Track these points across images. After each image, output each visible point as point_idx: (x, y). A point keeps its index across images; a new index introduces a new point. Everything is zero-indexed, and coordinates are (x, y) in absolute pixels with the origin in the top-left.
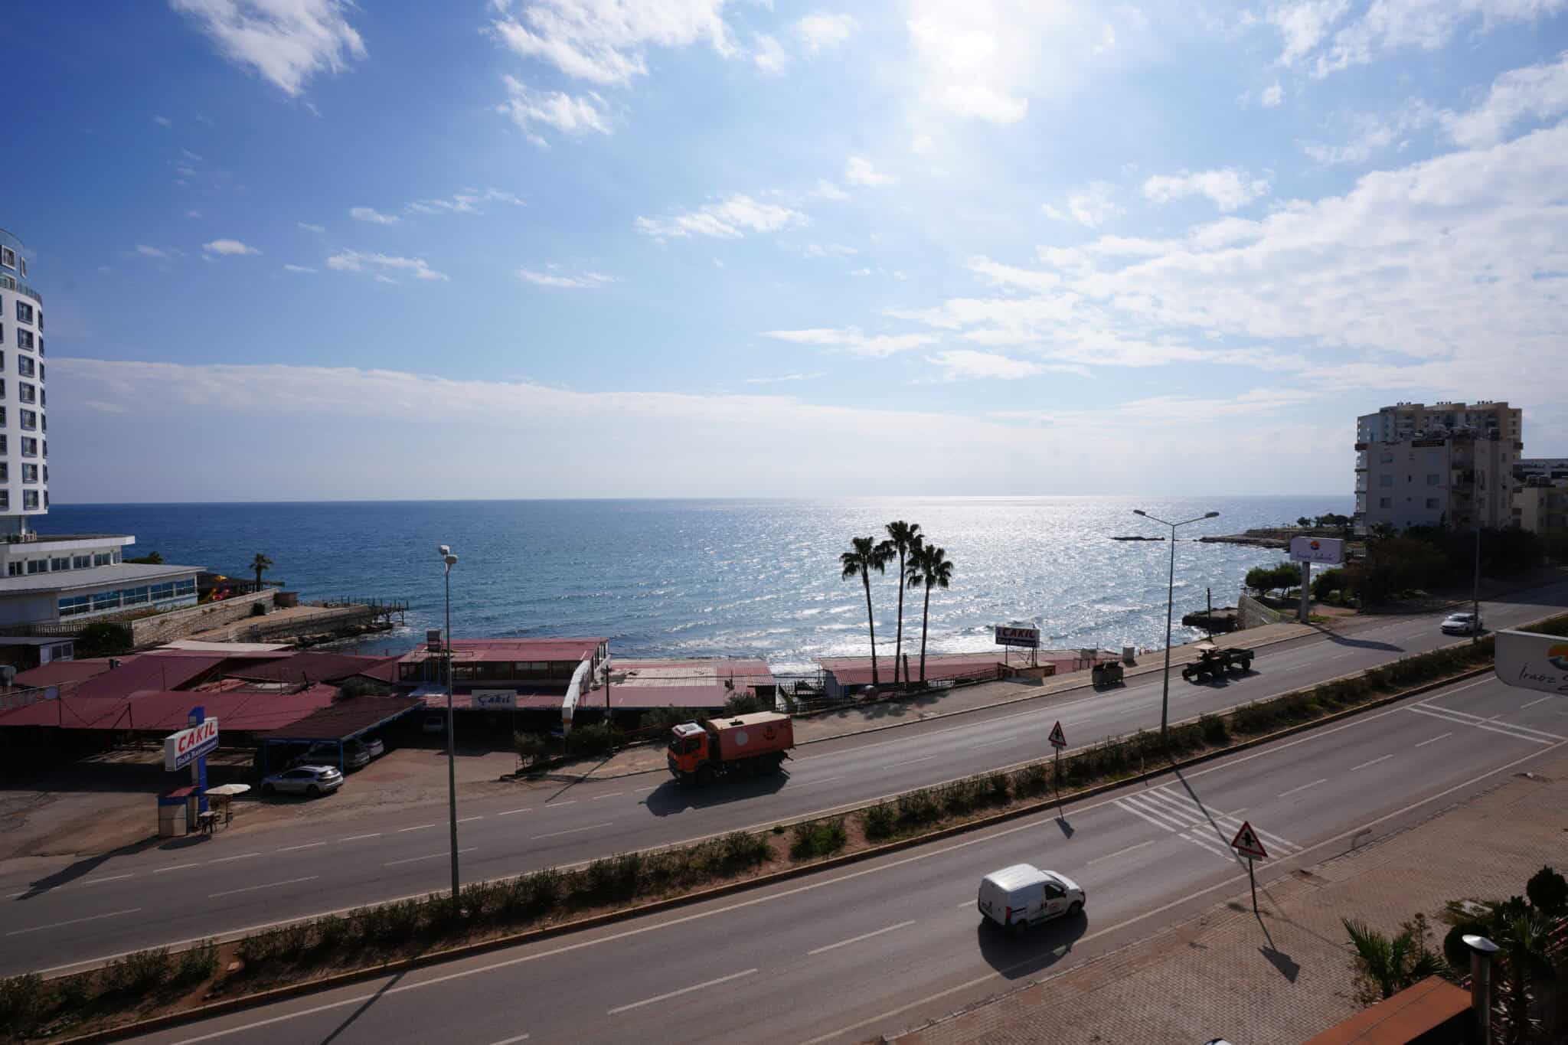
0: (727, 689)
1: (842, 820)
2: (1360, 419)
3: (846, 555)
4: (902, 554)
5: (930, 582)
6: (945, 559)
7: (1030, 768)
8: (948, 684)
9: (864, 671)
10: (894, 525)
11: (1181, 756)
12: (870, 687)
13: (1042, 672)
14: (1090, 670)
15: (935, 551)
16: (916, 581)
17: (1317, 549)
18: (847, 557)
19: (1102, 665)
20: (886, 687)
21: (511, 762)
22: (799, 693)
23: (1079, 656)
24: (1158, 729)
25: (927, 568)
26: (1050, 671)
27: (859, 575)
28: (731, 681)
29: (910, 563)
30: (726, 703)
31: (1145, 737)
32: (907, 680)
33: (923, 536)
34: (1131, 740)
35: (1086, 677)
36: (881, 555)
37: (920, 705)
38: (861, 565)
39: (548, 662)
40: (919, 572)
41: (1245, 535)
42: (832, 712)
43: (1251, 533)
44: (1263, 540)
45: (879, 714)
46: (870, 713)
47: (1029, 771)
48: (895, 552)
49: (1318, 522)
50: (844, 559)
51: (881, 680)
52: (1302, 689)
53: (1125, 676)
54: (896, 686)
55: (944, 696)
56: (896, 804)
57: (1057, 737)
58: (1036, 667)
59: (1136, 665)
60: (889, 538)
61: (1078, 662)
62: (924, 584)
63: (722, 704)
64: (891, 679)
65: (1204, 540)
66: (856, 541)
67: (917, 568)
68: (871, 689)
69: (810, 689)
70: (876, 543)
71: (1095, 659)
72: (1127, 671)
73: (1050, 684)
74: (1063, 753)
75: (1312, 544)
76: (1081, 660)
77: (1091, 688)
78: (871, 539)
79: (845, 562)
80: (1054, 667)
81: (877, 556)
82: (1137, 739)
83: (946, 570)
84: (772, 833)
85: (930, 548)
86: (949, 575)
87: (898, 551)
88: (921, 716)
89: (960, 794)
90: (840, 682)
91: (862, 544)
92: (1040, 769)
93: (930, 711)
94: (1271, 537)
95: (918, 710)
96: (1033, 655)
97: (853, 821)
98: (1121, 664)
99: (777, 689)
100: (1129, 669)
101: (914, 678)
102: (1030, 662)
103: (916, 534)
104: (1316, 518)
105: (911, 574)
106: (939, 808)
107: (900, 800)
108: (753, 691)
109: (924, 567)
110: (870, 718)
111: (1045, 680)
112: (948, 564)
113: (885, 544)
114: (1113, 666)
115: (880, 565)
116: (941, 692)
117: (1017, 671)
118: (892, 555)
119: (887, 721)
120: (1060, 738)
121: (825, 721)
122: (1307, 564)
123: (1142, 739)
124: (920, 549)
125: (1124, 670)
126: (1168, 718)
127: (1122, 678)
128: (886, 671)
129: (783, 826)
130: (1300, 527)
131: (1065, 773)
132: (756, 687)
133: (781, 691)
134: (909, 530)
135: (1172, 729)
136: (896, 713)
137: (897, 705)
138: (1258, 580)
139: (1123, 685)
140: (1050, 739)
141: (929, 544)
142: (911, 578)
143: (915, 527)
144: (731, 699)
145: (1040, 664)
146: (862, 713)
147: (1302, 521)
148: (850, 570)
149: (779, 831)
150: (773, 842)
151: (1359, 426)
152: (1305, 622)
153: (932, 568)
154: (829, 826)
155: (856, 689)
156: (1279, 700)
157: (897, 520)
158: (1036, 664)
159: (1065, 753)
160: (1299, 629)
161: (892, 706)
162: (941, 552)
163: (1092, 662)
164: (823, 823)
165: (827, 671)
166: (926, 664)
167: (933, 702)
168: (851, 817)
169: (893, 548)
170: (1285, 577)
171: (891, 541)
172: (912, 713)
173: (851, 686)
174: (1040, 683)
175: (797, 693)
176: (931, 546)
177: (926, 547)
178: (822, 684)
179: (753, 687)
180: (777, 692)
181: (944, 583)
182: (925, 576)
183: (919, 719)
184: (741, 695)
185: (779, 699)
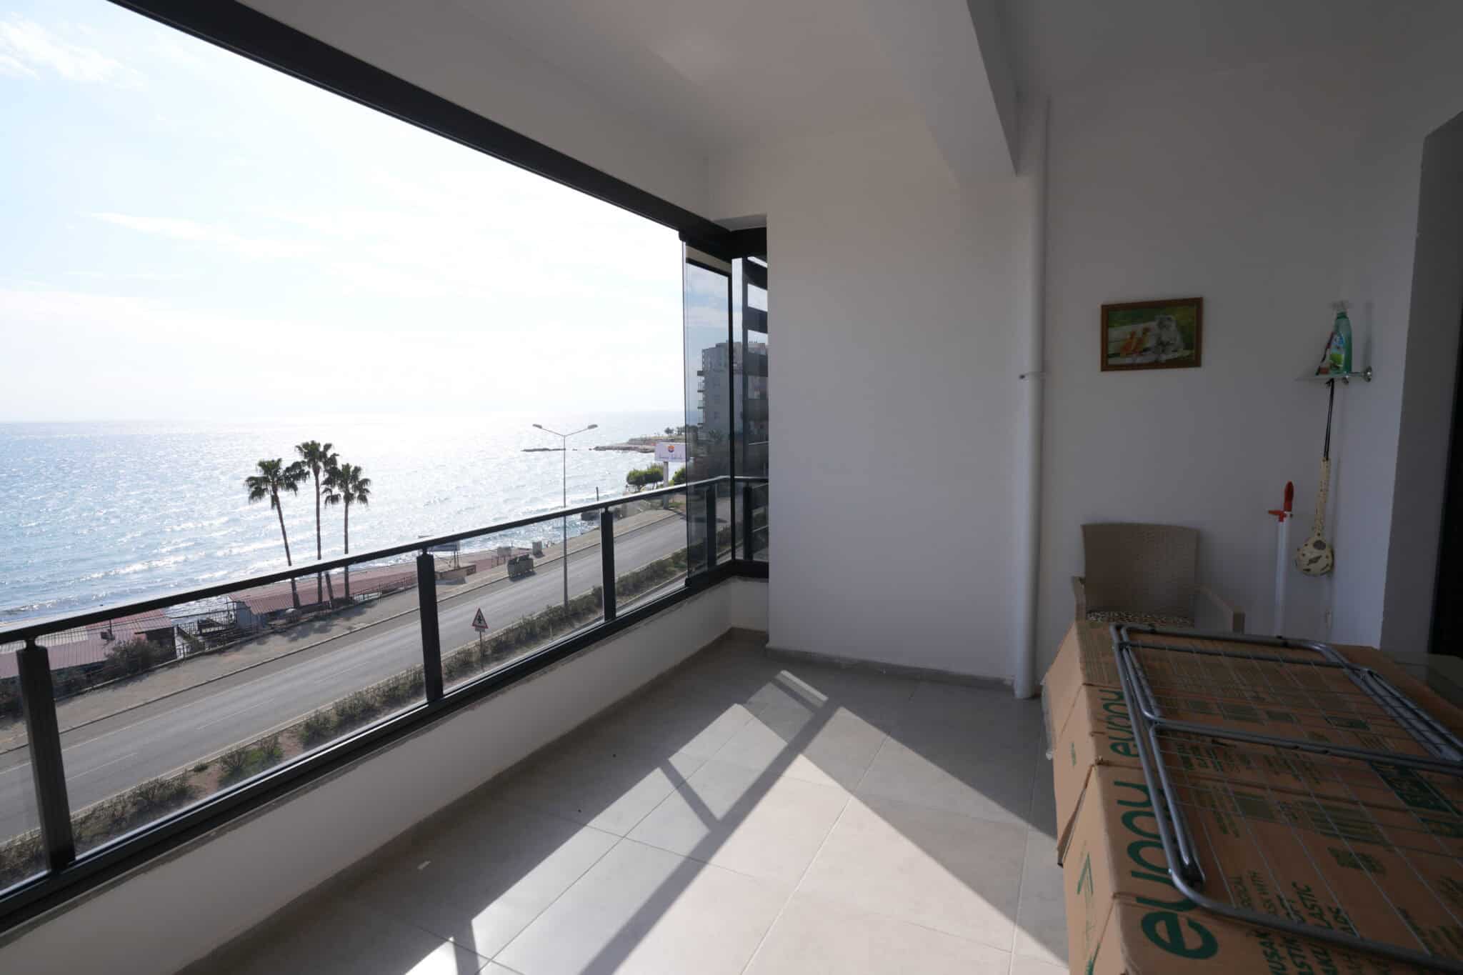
0: (105, 641)
1: (276, 738)
2: (704, 351)
3: (251, 479)
4: (316, 474)
5: (348, 498)
6: (361, 477)
7: (458, 653)
8: (374, 595)
9: (284, 596)
10: (306, 446)
11: (580, 622)
12: (290, 610)
13: (464, 571)
14: (506, 565)
15: (352, 469)
16: (334, 499)
17: (672, 451)
18: (253, 481)
19: (516, 559)
20: (309, 608)
22: (204, 631)
23: (496, 555)
24: (562, 603)
25: (343, 486)
26: (471, 570)
27: (267, 498)
28: (110, 631)
29: (326, 482)
30: (108, 656)
31: (552, 611)
32: (331, 598)
33: (338, 455)
34: (541, 616)
35: (503, 571)
36: (292, 476)
37: (348, 619)
38: (270, 488)
40: (336, 490)
41: (628, 443)
42: (251, 641)
43: (632, 441)
44: (640, 447)
45: (304, 634)
46: (294, 635)
47: (457, 656)
48: (308, 473)
49: (679, 431)
50: (250, 483)
51: (303, 602)
52: (663, 558)
53: (535, 566)
54: (320, 605)
55: (370, 607)
56: (333, 711)
57: (479, 622)
58: (458, 568)
59: (544, 556)
60: (299, 458)
61: (496, 560)
62: (342, 503)
63: (102, 658)
64: (315, 599)
65: (597, 449)
66: (262, 464)
67: (333, 487)
68: (293, 612)
69: (218, 624)
70: (285, 464)
71: (510, 556)
72: (536, 561)
73: (472, 581)
74: (486, 636)
75: (669, 447)
76: (498, 558)
77: (508, 580)
78: (280, 460)
79: (251, 486)
80: (474, 566)
81: (287, 478)
82: (546, 614)
83: (366, 487)
84: (192, 773)
85: (347, 467)
86: (368, 491)
87: (311, 471)
88: (350, 628)
89: (396, 688)
90: (255, 611)
91: (270, 468)
92: (468, 653)
93: (358, 622)
94: (647, 444)
95: (347, 624)
96: (455, 558)
97: (289, 738)
98: (531, 556)
99: (175, 629)
100: (538, 559)
101: (340, 594)
102: (453, 564)
103: (329, 454)
104: (678, 428)
105: (328, 494)
106: (377, 705)
107: (336, 706)
108: (143, 637)
109: (341, 486)
110: (294, 639)
111: (467, 578)
112: (366, 481)
113: (296, 465)
114: (525, 559)
115: (292, 486)
116: (368, 604)
117: (441, 573)
118: (303, 475)
119: (313, 639)
120: (482, 622)
121: (241, 652)
122: (666, 463)
123: (550, 613)
124: (335, 469)
125: (534, 561)
126: (569, 595)
127: (533, 568)
128: (307, 592)
129: (206, 762)
130: (666, 435)
131: (489, 652)
132: (146, 632)
133: (181, 633)
134: (321, 449)
135: (573, 601)
136: (323, 630)
137: (322, 623)
138: (637, 479)
139: (533, 574)
140: (474, 625)
141: (345, 464)
142: (328, 498)
143: (328, 447)
144: (114, 649)
145: (462, 565)
146: (285, 636)
147: (668, 431)
148: (257, 493)
149: (201, 769)
150: (194, 781)
151: (703, 357)
152: (666, 508)
153: (350, 486)
154: (262, 749)
155: (274, 615)
156: (648, 568)
157: (309, 441)
158: (458, 566)
159: (487, 636)
160: (663, 513)
161: (317, 624)
162: (357, 470)
163: (508, 559)
164: (255, 747)
165: (238, 602)
166: (350, 580)
167: (360, 613)
168: (286, 735)
169: (306, 469)
170: (654, 476)
171: (303, 462)
172: (339, 627)
173: (270, 613)
174: (463, 582)
175: (201, 632)
176: (348, 465)
177: (343, 466)
178: (233, 617)
179: (143, 633)
180: (176, 635)
181: (363, 499)
182: (342, 494)
183: (348, 632)
184: (128, 643)
185: (178, 642)
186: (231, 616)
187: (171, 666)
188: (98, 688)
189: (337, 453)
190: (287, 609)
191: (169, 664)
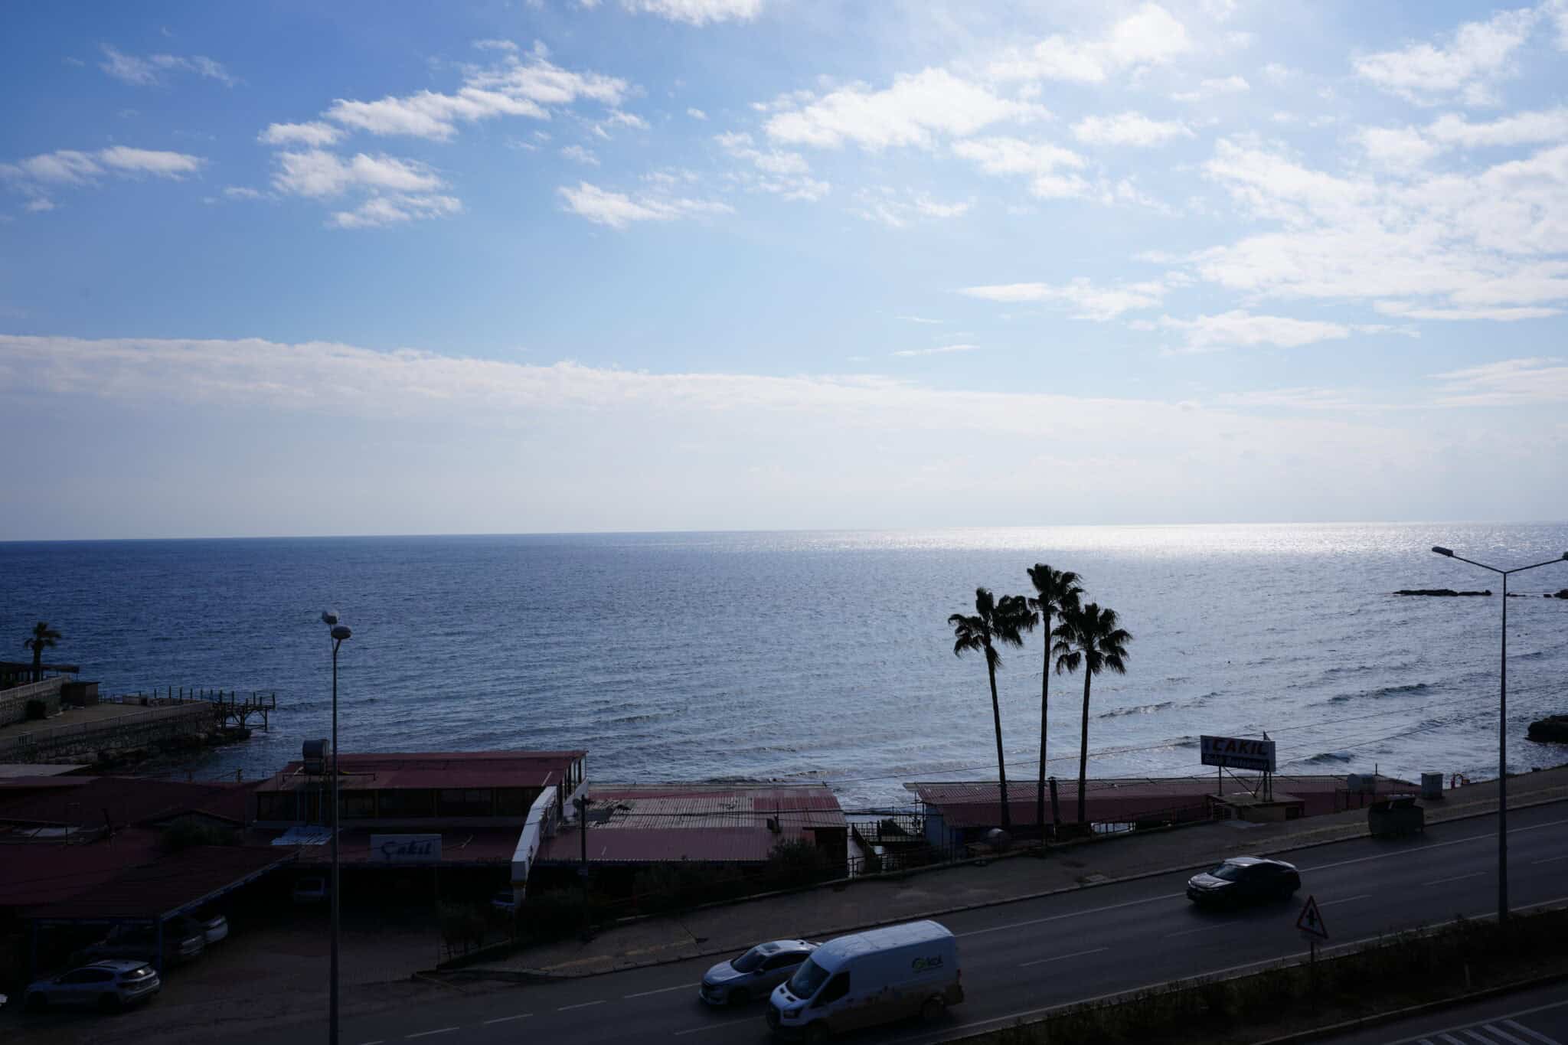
0: (770, 833)
3: (960, 618)
4: (1047, 620)
5: (1093, 664)
6: (1118, 626)
7: (1265, 973)
8: (1125, 829)
9: (988, 806)
10: (1037, 571)
11: (1537, 967)
12: (997, 831)
13: (1282, 812)
14: (1364, 812)
15: (1101, 613)
16: (1072, 661)
18: (962, 623)
19: (1386, 803)
20: (1024, 831)
21: (432, 952)
22: (884, 839)
23: (1346, 788)
24: (1492, 916)
25: (1087, 643)
26: (1295, 811)
28: (777, 818)
29: (1059, 632)
30: (770, 855)
31: (1470, 930)
32: (1057, 821)
33: (1081, 591)
34: (1442, 934)
35: (1358, 823)
36: (1014, 619)
37: (1080, 863)
38: (984, 635)
39: (491, 789)
40: (1074, 647)
46: (997, 874)
47: (1265, 978)
48: (1036, 616)
50: (958, 625)
51: (1016, 820)
53: (1427, 823)
54: (1039, 830)
55: (1116, 848)
56: (1044, 1026)
57: (1311, 921)
58: (1271, 804)
59: (1446, 806)
61: (1344, 797)
62: (1082, 666)
63: (763, 857)
64: (1031, 820)
67: (1071, 641)
68: (999, 835)
69: (906, 834)
71: (1374, 793)
72: (1431, 814)
74: (1323, 950)
76: (1348, 795)
77: (1369, 842)
78: (997, 595)
79: (958, 630)
80: (1301, 804)
81: (1007, 621)
82: (1454, 932)
83: (1120, 646)
85: (1093, 609)
86: (1123, 652)
87: (1040, 613)
88: (1080, 880)
89: (1149, 1013)
91: (985, 603)
92: (1284, 977)
93: (1095, 872)
95: (1076, 871)
96: (1266, 784)
98: (1418, 802)
99: (850, 830)
100: (1435, 812)
101: (1069, 818)
102: (1260, 793)
103: (1070, 587)
105: (1060, 653)
107: (1051, 1021)
108: (811, 837)
109: (1081, 640)
110: (997, 881)
112: (1122, 635)
113: (1020, 601)
114: (1406, 805)
115: (1012, 635)
116: (1114, 842)
117: (1239, 809)
118: (1029, 620)
120: (1317, 924)
121: (927, 885)
123: (1465, 932)
124: (1077, 608)
125: (1426, 813)
126: (1510, 900)
127: (1422, 826)
128: (1023, 806)
131: (1329, 985)
132: (816, 829)
133: (856, 836)
134: (1058, 581)
135: (1518, 918)
136: (1041, 875)
137: (1040, 861)
139: (1424, 839)
140: (1298, 925)
141: (1090, 603)
142: (1061, 659)
143: (1070, 577)
144: (776, 848)
145: (1278, 798)
146: (986, 874)
148: (965, 643)
153: (1097, 641)
155: (974, 833)
158: (1271, 800)
159: (1326, 952)
161: (1035, 863)
162: (1109, 615)
163: (1369, 799)
165: (929, 805)
166: (1088, 794)
167: (1101, 857)
169: (1033, 608)
171: (1030, 597)
172: (1064, 875)
173: (966, 830)
174: (1280, 831)
175: (880, 839)
176: (1095, 605)
177: (1087, 607)
178: (921, 826)
179: (811, 829)
180: (849, 838)
181: (1116, 663)
182: (1083, 654)
183: (1077, 886)
184: (792, 843)
185: (852, 850)
186: (919, 823)
187: (839, 887)
188: (754, 900)
189: (1083, 587)
190: (993, 827)
191: (838, 884)
